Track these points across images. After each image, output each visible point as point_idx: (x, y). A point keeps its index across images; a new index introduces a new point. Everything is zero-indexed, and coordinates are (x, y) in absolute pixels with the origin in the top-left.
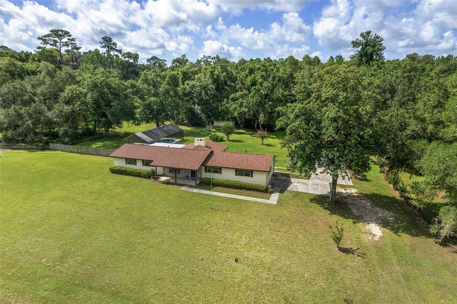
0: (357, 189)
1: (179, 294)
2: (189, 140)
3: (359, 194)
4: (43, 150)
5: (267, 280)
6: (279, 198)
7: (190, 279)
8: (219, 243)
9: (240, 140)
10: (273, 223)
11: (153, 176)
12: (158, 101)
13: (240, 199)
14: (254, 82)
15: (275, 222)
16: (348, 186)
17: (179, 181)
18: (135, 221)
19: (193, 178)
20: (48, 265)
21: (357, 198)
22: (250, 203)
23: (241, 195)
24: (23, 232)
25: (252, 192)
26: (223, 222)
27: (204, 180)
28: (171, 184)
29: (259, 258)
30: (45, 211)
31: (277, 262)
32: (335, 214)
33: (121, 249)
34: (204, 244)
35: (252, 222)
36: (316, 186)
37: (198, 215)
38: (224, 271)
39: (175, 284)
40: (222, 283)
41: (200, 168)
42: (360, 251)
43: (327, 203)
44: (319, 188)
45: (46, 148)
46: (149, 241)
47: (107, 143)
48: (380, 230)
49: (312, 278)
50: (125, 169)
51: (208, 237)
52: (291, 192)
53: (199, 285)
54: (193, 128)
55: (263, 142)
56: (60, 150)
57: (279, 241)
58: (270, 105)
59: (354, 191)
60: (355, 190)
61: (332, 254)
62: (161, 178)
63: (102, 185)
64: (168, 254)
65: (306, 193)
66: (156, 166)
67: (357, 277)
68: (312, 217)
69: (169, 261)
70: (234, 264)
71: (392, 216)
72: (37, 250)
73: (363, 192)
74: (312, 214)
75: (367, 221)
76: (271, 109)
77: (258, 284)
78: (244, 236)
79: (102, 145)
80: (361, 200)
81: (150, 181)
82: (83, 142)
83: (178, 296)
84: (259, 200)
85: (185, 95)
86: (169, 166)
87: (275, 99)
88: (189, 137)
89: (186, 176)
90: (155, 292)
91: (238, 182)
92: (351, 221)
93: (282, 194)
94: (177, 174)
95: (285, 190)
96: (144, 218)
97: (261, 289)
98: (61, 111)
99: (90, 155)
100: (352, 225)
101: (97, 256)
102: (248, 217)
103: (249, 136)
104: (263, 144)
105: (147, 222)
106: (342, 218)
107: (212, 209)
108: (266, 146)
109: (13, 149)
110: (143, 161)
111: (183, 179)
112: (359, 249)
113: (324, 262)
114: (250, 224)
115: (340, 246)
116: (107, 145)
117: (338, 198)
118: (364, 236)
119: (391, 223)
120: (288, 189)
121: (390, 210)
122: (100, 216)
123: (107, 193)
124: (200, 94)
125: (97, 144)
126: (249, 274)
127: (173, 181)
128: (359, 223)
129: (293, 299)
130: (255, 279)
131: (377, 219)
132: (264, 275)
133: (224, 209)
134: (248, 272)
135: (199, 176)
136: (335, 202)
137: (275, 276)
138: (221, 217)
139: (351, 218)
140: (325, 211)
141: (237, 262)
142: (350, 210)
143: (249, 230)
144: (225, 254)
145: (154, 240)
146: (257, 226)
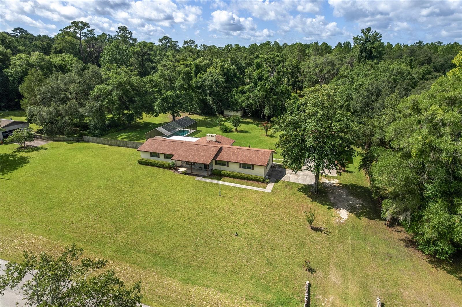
0: (339, 179)
1: (198, 256)
2: (201, 131)
3: (339, 184)
4: (78, 141)
5: (257, 248)
6: (274, 187)
7: (205, 246)
8: (225, 222)
9: (247, 130)
10: (266, 208)
11: (174, 167)
12: (174, 95)
13: (242, 188)
14: (261, 76)
15: (267, 207)
16: (332, 177)
17: (195, 172)
18: (163, 205)
19: (205, 169)
20: (108, 235)
21: (337, 188)
22: (250, 191)
23: (244, 185)
24: (85, 213)
25: (252, 182)
26: (228, 206)
27: (215, 171)
28: (188, 175)
29: (252, 233)
30: (96, 197)
31: (265, 236)
32: (315, 201)
33: (156, 226)
34: (214, 223)
35: (250, 206)
36: (305, 177)
37: (210, 201)
38: (228, 242)
39: (195, 249)
40: (226, 249)
41: (212, 162)
42: (327, 230)
43: (311, 192)
44: (307, 179)
45: (80, 140)
46: (175, 220)
47: (130, 134)
48: (347, 214)
49: (288, 247)
50: (150, 161)
51: (217, 217)
52: (284, 182)
53: (210, 251)
54: (205, 117)
55: (267, 133)
56: (93, 142)
57: (268, 222)
58: (275, 99)
59: (336, 182)
60: (337, 180)
61: (306, 231)
62: (180, 168)
63: (133, 175)
64: (189, 230)
65: (296, 183)
66: (176, 160)
67: (319, 248)
68: (296, 204)
69: (190, 234)
70: (235, 237)
71: (360, 204)
72: (98, 226)
73: (343, 183)
74: (297, 201)
75: (339, 207)
76: (276, 102)
77: (250, 251)
78: (243, 217)
79: (127, 136)
80: (339, 189)
81: (172, 172)
82: (110, 133)
83: (197, 257)
84: (258, 189)
85: (198, 88)
86: (186, 161)
87: (280, 93)
88: (202, 127)
89: (200, 168)
90: (181, 254)
91: (241, 173)
92: (327, 206)
93: (276, 184)
94: (193, 166)
95: (279, 180)
96: (169, 203)
97: (252, 253)
98: (92, 108)
99: (119, 146)
100: (326, 211)
101: (140, 230)
102: (248, 203)
103: (256, 126)
104: (266, 135)
105: (172, 206)
106: (320, 205)
107: (220, 196)
108: (269, 137)
109: (54, 141)
110: (165, 154)
111: (197, 170)
112: (326, 228)
113: (299, 236)
114: (248, 208)
115: (313, 226)
116: (131, 137)
117: (321, 188)
118: (333, 219)
119: (357, 209)
120: (282, 180)
121: (360, 198)
122: (136, 201)
123: (139, 182)
124: (212, 86)
125: (122, 135)
126: (245, 244)
127: (189, 172)
128: (332, 208)
129: (273, 260)
130: (248, 247)
131: (347, 206)
132: (255, 245)
133: (230, 196)
134: (244, 242)
135: (210, 167)
136: (318, 191)
137: (262, 245)
138: (228, 202)
139: (327, 205)
140: (308, 198)
141: (237, 236)
142: (328, 198)
143: (248, 213)
144: (229, 230)
145: (178, 220)
146: (254, 210)
